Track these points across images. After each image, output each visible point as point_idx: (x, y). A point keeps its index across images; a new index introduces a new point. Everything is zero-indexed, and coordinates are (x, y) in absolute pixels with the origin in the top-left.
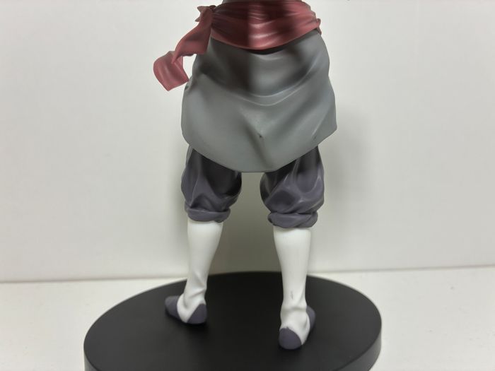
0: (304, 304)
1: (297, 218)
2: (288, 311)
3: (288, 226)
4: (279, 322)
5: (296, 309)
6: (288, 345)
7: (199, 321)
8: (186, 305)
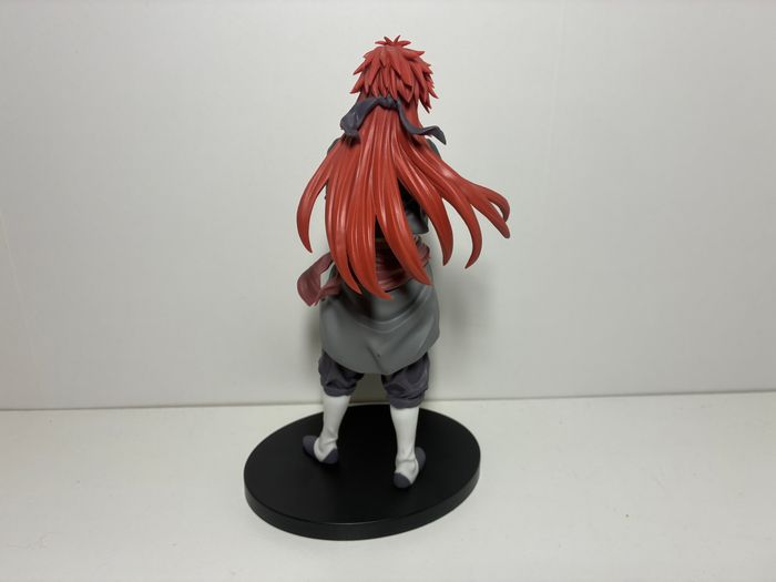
0: (413, 456)
1: (407, 401)
2: (400, 463)
3: (400, 406)
4: (395, 468)
5: (407, 461)
6: (400, 485)
7: (332, 462)
8: (321, 449)
